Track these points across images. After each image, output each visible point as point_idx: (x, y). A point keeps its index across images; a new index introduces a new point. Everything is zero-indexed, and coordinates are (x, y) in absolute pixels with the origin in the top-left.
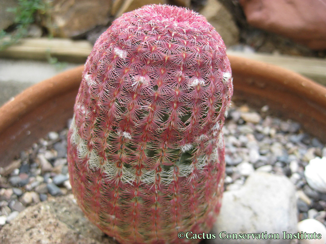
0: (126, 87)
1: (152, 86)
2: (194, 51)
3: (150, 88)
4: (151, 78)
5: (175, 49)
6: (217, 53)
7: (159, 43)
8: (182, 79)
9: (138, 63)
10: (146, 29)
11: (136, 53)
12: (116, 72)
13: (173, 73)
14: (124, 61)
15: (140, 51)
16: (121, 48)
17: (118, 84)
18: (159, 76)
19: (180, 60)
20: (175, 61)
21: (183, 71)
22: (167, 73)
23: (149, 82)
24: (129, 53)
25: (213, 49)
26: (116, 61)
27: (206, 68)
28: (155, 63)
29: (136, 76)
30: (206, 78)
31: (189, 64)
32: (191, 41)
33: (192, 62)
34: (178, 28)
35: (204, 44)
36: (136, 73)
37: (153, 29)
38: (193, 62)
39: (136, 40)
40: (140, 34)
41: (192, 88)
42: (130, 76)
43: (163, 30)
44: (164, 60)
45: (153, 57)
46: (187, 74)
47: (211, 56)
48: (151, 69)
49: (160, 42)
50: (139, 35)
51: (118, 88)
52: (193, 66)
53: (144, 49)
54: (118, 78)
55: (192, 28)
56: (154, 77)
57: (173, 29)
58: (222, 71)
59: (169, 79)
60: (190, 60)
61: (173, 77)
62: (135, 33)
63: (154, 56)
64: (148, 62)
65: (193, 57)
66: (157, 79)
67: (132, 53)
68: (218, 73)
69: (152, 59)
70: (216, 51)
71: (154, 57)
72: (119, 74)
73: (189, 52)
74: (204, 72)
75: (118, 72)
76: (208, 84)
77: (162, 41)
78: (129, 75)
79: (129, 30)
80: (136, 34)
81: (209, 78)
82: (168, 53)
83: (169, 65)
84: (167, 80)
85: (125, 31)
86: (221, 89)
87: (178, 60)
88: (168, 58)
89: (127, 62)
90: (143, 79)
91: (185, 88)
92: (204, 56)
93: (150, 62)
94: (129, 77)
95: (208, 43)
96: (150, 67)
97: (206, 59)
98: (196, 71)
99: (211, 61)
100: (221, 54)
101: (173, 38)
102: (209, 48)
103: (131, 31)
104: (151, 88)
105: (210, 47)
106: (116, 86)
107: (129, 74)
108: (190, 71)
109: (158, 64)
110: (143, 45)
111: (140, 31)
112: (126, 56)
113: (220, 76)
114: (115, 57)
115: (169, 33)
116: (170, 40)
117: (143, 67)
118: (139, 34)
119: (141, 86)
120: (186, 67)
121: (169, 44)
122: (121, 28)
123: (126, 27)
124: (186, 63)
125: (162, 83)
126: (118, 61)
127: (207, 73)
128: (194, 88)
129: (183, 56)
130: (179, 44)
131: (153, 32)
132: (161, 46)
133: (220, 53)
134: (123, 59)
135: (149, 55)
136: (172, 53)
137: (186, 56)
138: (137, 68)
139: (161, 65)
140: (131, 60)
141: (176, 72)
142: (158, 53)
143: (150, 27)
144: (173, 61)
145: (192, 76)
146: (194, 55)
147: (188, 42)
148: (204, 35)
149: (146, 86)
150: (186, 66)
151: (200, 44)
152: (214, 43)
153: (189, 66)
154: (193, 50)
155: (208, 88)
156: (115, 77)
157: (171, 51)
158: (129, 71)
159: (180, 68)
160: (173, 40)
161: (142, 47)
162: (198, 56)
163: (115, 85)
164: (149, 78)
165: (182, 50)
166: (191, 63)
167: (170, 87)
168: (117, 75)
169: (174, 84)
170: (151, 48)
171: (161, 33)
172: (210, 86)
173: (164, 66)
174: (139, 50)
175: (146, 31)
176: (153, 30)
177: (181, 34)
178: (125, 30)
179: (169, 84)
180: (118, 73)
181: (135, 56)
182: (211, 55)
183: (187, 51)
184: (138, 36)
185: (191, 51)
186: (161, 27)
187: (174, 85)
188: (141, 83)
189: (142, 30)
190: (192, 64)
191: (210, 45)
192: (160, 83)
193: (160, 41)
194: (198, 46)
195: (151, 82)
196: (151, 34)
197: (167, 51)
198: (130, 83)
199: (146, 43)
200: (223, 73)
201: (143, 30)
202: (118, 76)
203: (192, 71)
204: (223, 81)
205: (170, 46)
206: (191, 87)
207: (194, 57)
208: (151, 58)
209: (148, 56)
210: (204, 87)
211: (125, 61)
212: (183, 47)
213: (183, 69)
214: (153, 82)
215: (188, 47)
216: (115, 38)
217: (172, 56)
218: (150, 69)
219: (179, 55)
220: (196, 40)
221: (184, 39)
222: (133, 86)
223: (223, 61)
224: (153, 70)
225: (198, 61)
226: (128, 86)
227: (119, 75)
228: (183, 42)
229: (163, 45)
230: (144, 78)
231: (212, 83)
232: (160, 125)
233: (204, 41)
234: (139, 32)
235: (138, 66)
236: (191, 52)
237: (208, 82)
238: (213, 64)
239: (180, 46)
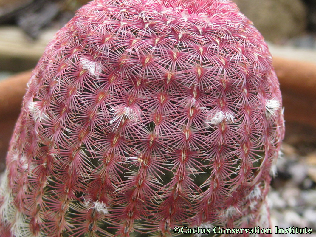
0: (101, 125)
1: (144, 123)
2: (216, 64)
3: (140, 128)
4: (143, 111)
5: (184, 60)
6: (255, 67)
7: (157, 51)
8: (196, 111)
9: (121, 85)
10: (135, 26)
11: (118, 67)
12: (83, 98)
13: (181, 101)
14: (97, 80)
15: (125, 64)
16: (91, 58)
17: (87, 119)
18: (156, 106)
19: (192, 80)
20: (183, 81)
21: (197, 98)
22: (170, 101)
23: (139, 117)
24: (106, 67)
25: (248, 60)
26: (84, 80)
27: (237, 92)
28: (150, 84)
29: (117, 107)
30: (237, 109)
31: (208, 86)
32: (211, 46)
33: (212, 83)
34: (189, 24)
35: (233, 51)
36: (118, 102)
37: (147, 25)
38: (214, 83)
39: (117, 45)
40: (124, 34)
41: (212, 128)
42: (108, 106)
43: (163, 28)
44: (166, 79)
45: (146, 75)
46: (204, 103)
47: (245, 73)
48: (143, 94)
49: (157, 49)
50: (123, 37)
51: (87, 127)
52: (214, 90)
53: (131, 61)
54: (86, 109)
55: (212, 24)
56: (148, 109)
57: (181, 27)
58: (265, 97)
59: (174, 112)
60: (209, 79)
61: (180, 108)
62: (116, 32)
63: (147, 73)
64: (138, 83)
65: (213, 74)
66: (153, 111)
67: (111, 67)
68: (257, 100)
69: (144, 78)
70: (254, 63)
71: (149, 74)
72: (88, 103)
73: (207, 65)
74: (233, 99)
75: (87, 99)
76: (240, 119)
77: (162, 47)
78: (105, 105)
79: (106, 27)
80: (117, 34)
81: (241, 110)
82: (171, 67)
83: (174, 88)
84: (170, 114)
85: (100, 30)
86: (263, 128)
87: (188, 79)
88: (172, 77)
89: (102, 83)
90: (128, 111)
91: (200, 126)
92: (234, 73)
93: (142, 82)
94: (106, 107)
95: (240, 49)
96: (141, 91)
97: (237, 78)
98: (219, 98)
99: (245, 81)
100: (262, 68)
101: (181, 42)
102: (241, 58)
103: (110, 30)
104: (144, 127)
105: (242, 57)
106: (82, 123)
107: (106, 103)
108: (209, 97)
109: (156, 86)
110: (129, 53)
111: (124, 30)
112: (100, 72)
113: (260, 105)
114: (82, 73)
115: (175, 33)
116: (176, 46)
117: (129, 92)
118: (122, 35)
119: (125, 123)
120: (202, 92)
121: (173, 51)
122: (92, 24)
123: (100, 21)
124: (202, 84)
125: (162, 119)
126: (87, 81)
127: (238, 101)
128: (217, 127)
129: (197, 73)
130: (191, 52)
131: (147, 31)
132: (160, 56)
133: (261, 67)
134: (95, 77)
135: (140, 70)
136: (178, 68)
137: (202, 71)
138: (119, 93)
139: (160, 87)
140: (109, 79)
141: (185, 100)
142: (155, 67)
143: (142, 22)
144: (179, 82)
145: (213, 106)
146: (215, 70)
147: (205, 49)
148: (233, 35)
149: (133, 124)
150: (203, 89)
151: (226, 52)
152: (250, 50)
153: (207, 89)
154: (214, 63)
155: (240, 126)
156: (82, 108)
157: (177, 65)
158: (106, 97)
159: (192, 93)
160: (180, 46)
161: (127, 57)
162: (223, 72)
163: (81, 121)
164: (139, 110)
165: (195, 62)
166: (211, 84)
167: (174, 125)
168: (85, 104)
169: (181, 120)
170: (143, 59)
171: (159, 34)
172: (243, 124)
173: (165, 89)
174: (122, 62)
175: (134, 30)
176: (147, 29)
177: (193, 36)
178: (99, 28)
179: (173, 120)
180: (87, 101)
181: (116, 72)
182: (246, 71)
183: (204, 64)
184: (122, 38)
185: (211, 64)
186: (161, 22)
187: (182, 121)
188: (125, 117)
189: (127, 28)
190: (213, 86)
191: (243, 52)
192: (158, 119)
193: (158, 47)
194: (222, 54)
195: (143, 116)
196: (144, 34)
197: (169, 64)
198: (108, 117)
199: (134, 50)
200: (266, 100)
201: (129, 27)
202: (87, 106)
203: (212, 98)
204: (266, 113)
205: (175, 55)
206: (210, 124)
207: (216, 75)
208: (143, 75)
209: (138, 72)
210: (234, 124)
211: (99, 81)
212: (198, 57)
213: (198, 94)
214: (147, 116)
215: (205, 58)
216: (82, 40)
217: (179, 72)
218: (142, 95)
219: (190, 71)
220: (220, 46)
221: (199, 43)
222: (113, 123)
223: (267, 79)
224: (146, 96)
225: (223, 81)
226: (103, 123)
227: (88, 105)
228: (198, 48)
229: (164, 54)
230: (131, 109)
231: (247, 117)
232: (158, 190)
233: (232, 46)
234: (123, 32)
235: (120, 89)
236: (211, 65)
237: (239, 117)
238: (248, 86)
239: (192, 56)
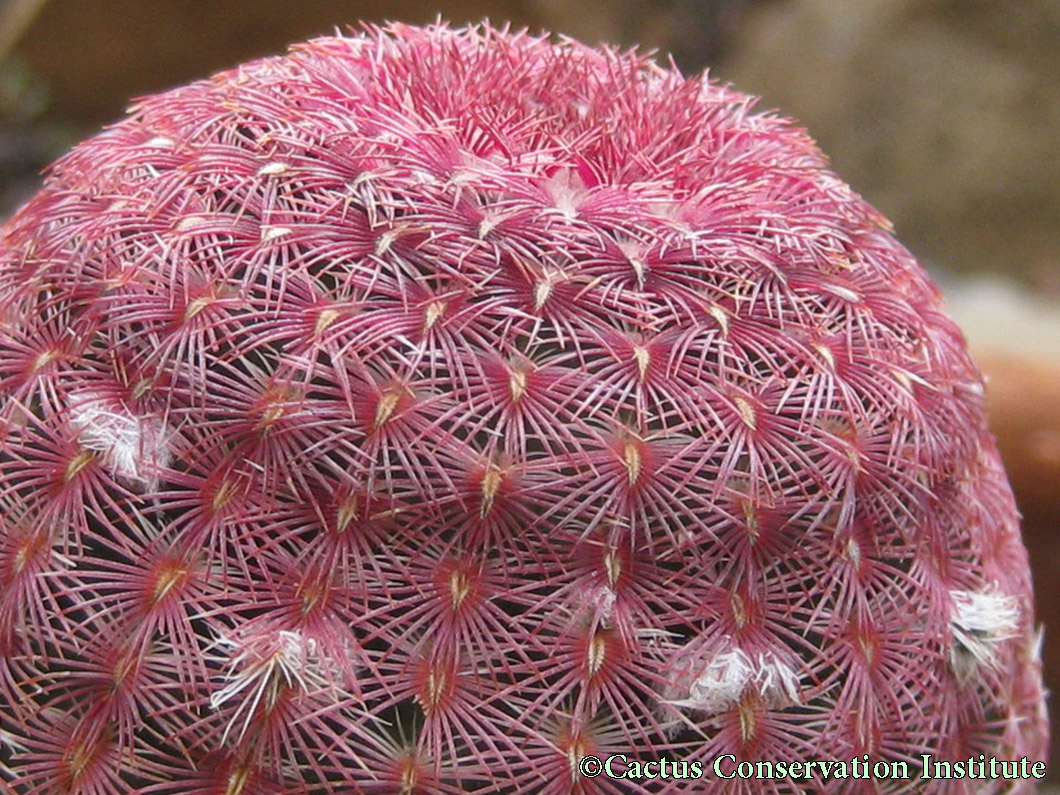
0: (165, 716)
1: (370, 704)
2: (712, 423)
3: (354, 727)
4: (365, 647)
5: (559, 407)
6: (897, 438)
7: (434, 365)
8: (616, 649)
9: (262, 523)
10: (328, 244)
11: (247, 439)
12: (83, 586)
13: (545, 600)
14: (149, 503)
15: (279, 424)
16: (121, 397)
17: (101, 686)
18: (427, 625)
19: (599, 502)
20: (556, 507)
21: (620, 588)
22: (495, 601)
23: (346, 677)
24: (193, 440)
25: (867, 404)
26: (86, 501)
27: (812, 555)
28: (399, 520)
29: (246, 627)
30: (814, 638)
31: (674, 527)
32: (686, 340)
33: (692, 513)
34: (583, 235)
35: (792, 362)
36: (249, 604)
37: (385, 243)
38: (701, 516)
39: (243, 337)
40: (276, 285)
41: (695, 727)
42: (199, 627)
43: (462, 253)
44: (474, 498)
45: (381, 475)
46: (657, 609)
47: (849, 466)
48: (368, 567)
49: (435, 353)
50: (274, 297)
51: (97, 724)
52: (705, 547)
53: (310, 412)
54: (95, 638)
55: (693, 236)
56: (388, 639)
57: (545, 248)
58: (949, 578)
59: (513, 655)
60: (679, 495)
61: (543, 632)
62: (240, 272)
63: (387, 467)
64: (345, 517)
65: (700, 473)
66: (415, 650)
67: (213, 438)
68: (910, 593)
69: (371, 490)
70: (891, 418)
71: (395, 474)
72: (106, 611)
73: (669, 432)
74: (797, 588)
75: (103, 592)
76: (827, 686)
77: (458, 344)
78: (187, 619)
79: (193, 247)
80: (245, 282)
81: (831, 642)
82: (501, 441)
83: (512, 540)
84: (497, 663)
85: (161, 260)
86: (937, 728)
87: (582, 498)
88: (505, 486)
89: (171, 514)
90: (298, 649)
91: (636, 720)
92: (796, 466)
93: (360, 511)
94: (190, 631)
95: (825, 352)
96: (356, 555)
97: (812, 490)
98: (727, 584)
99: (849, 505)
100: (932, 440)
101: (547, 323)
102: (830, 397)
103: (210, 263)
104: (369, 724)
105: (838, 392)
106: (77, 706)
107: (190, 611)
108: (678, 582)
109: (427, 531)
110: (300, 374)
111: (279, 262)
112: (163, 463)
113: (924, 619)
114: (75, 465)
115: (518, 281)
116: (521, 342)
117: (301, 555)
118: (268, 288)
119: (283, 706)
120: (644, 557)
121: (506, 365)
122: (123, 234)
123: (164, 219)
124: (646, 521)
125: (455, 685)
126: (102, 503)
127: (817, 598)
128: (715, 723)
129: (623, 470)
130: (592, 371)
131: (384, 270)
132: (447, 387)
133: (929, 437)
134: (137, 488)
135: (352, 454)
136: (533, 445)
137: (644, 460)
138: (252, 562)
139: (446, 536)
140: (207, 496)
141: (564, 596)
142: (425, 439)
143: (361, 228)
144: (539, 510)
145: (698, 624)
146: (708, 455)
147: (659, 353)
148: (793, 285)
149: (322, 711)
150: (651, 544)
151: (761, 366)
152: (873, 355)
153: (669, 544)
154: (704, 420)
155: (826, 719)
156: (78, 634)
157: (528, 429)
158: (191, 582)
159: (598, 564)
160: (541, 341)
161: (293, 389)
162: (744, 462)
163: (69, 694)
164: (348, 645)
165: (613, 418)
166: (686, 521)
167: (515, 716)
168: (92, 616)
169: (547, 693)
170: (368, 404)
171: (444, 282)
172: (843, 706)
173: (472, 544)
174: (266, 416)
175: (325, 262)
176: (385, 257)
177: (605, 290)
178: (160, 251)
179: (509, 689)
180: (98, 599)
181: (241, 465)
182: (854, 457)
183: (657, 425)
184: (267, 302)
185: (687, 424)
186: (451, 228)
187: (553, 697)
188: (283, 677)
189: (291, 256)
190: (697, 531)
191: (842, 369)
192: (436, 686)
193: (438, 346)
194: (740, 379)
195: (365, 673)
196: (370, 284)
197: (492, 424)
198: (199, 679)
199: (323, 358)
200: (954, 593)
201: (303, 249)
202: (100, 625)
203: (692, 586)
204: (954, 657)
205: (518, 384)
206: (685, 711)
207: (712, 476)
208: (365, 477)
209: (344, 464)
210: (795, 710)
211: (158, 505)
212: (625, 393)
213: (625, 567)
214: (383, 672)
215: (661, 397)
216: (75, 311)
217: (538, 465)
218: (361, 573)
219: (588, 458)
220: (731, 338)
221: (631, 326)
222: (223, 706)
223: (957, 492)
224: (380, 580)
225: (748, 507)
226: (178, 705)
227: (105, 618)
228: (626, 351)
229: (465, 380)
230: (311, 641)
231: (859, 674)
233: (788, 338)
234: (270, 271)
235: (259, 542)
236: (686, 431)
237: (822, 676)
238: (866, 526)
239: (598, 388)
